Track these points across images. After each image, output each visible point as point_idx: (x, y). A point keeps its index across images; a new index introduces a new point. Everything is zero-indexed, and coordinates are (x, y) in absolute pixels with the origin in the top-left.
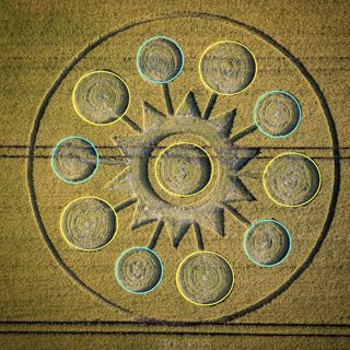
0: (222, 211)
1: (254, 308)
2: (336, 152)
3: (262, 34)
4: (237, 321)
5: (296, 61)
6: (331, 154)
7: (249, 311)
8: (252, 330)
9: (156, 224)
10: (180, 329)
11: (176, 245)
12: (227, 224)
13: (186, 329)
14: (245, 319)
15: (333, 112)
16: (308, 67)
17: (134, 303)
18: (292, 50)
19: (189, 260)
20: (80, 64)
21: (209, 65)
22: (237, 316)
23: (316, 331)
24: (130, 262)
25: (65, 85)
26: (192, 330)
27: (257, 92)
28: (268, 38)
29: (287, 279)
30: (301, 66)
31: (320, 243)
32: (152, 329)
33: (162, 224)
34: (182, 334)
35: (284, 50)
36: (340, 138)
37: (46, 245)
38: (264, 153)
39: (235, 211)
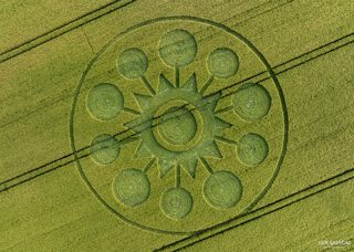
0: (214, 142)
1: (262, 196)
2: (272, 72)
3: (190, 18)
4: (254, 209)
5: (220, 25)
6: (269, 75)
7: (259, 199)
8: (266, 211)
9: (175, 168)
10: (220, 230)
11: (194, 177)
12: (221, 149)
13: (223, 228)
14: (259, 205)
15: (257, 48)
16: (229, 25)
17: (182, 226)
18: (214, 19)
19: (206, 182)
20: (83, 87)
21: (165, 52)
22: (252, 206)
23: (308, 193)
24: (169, 200)
25: (79, 105)
26: (227, 227)
27: (203, 56)
28: (194, 18)
29: (275, 167)
30: (224, 27)
31: (286, 135)
32: (201, 237)
33: (179, 167)
34: (222, 232)
35: (209, 22)
36: (269, 62)
37: (110, 212)
38: (225, 93)
39: (222, 139)
